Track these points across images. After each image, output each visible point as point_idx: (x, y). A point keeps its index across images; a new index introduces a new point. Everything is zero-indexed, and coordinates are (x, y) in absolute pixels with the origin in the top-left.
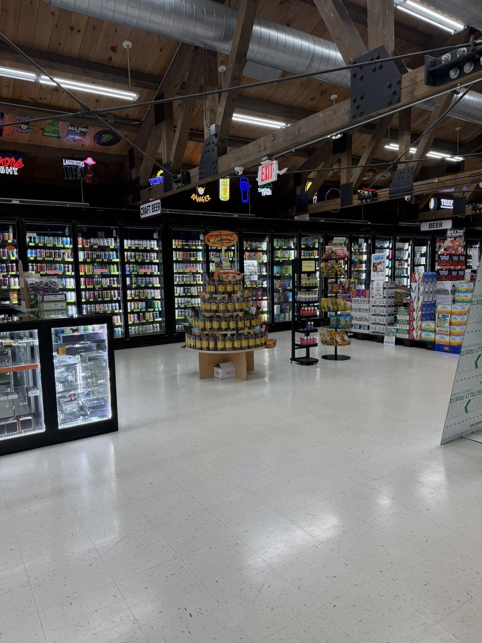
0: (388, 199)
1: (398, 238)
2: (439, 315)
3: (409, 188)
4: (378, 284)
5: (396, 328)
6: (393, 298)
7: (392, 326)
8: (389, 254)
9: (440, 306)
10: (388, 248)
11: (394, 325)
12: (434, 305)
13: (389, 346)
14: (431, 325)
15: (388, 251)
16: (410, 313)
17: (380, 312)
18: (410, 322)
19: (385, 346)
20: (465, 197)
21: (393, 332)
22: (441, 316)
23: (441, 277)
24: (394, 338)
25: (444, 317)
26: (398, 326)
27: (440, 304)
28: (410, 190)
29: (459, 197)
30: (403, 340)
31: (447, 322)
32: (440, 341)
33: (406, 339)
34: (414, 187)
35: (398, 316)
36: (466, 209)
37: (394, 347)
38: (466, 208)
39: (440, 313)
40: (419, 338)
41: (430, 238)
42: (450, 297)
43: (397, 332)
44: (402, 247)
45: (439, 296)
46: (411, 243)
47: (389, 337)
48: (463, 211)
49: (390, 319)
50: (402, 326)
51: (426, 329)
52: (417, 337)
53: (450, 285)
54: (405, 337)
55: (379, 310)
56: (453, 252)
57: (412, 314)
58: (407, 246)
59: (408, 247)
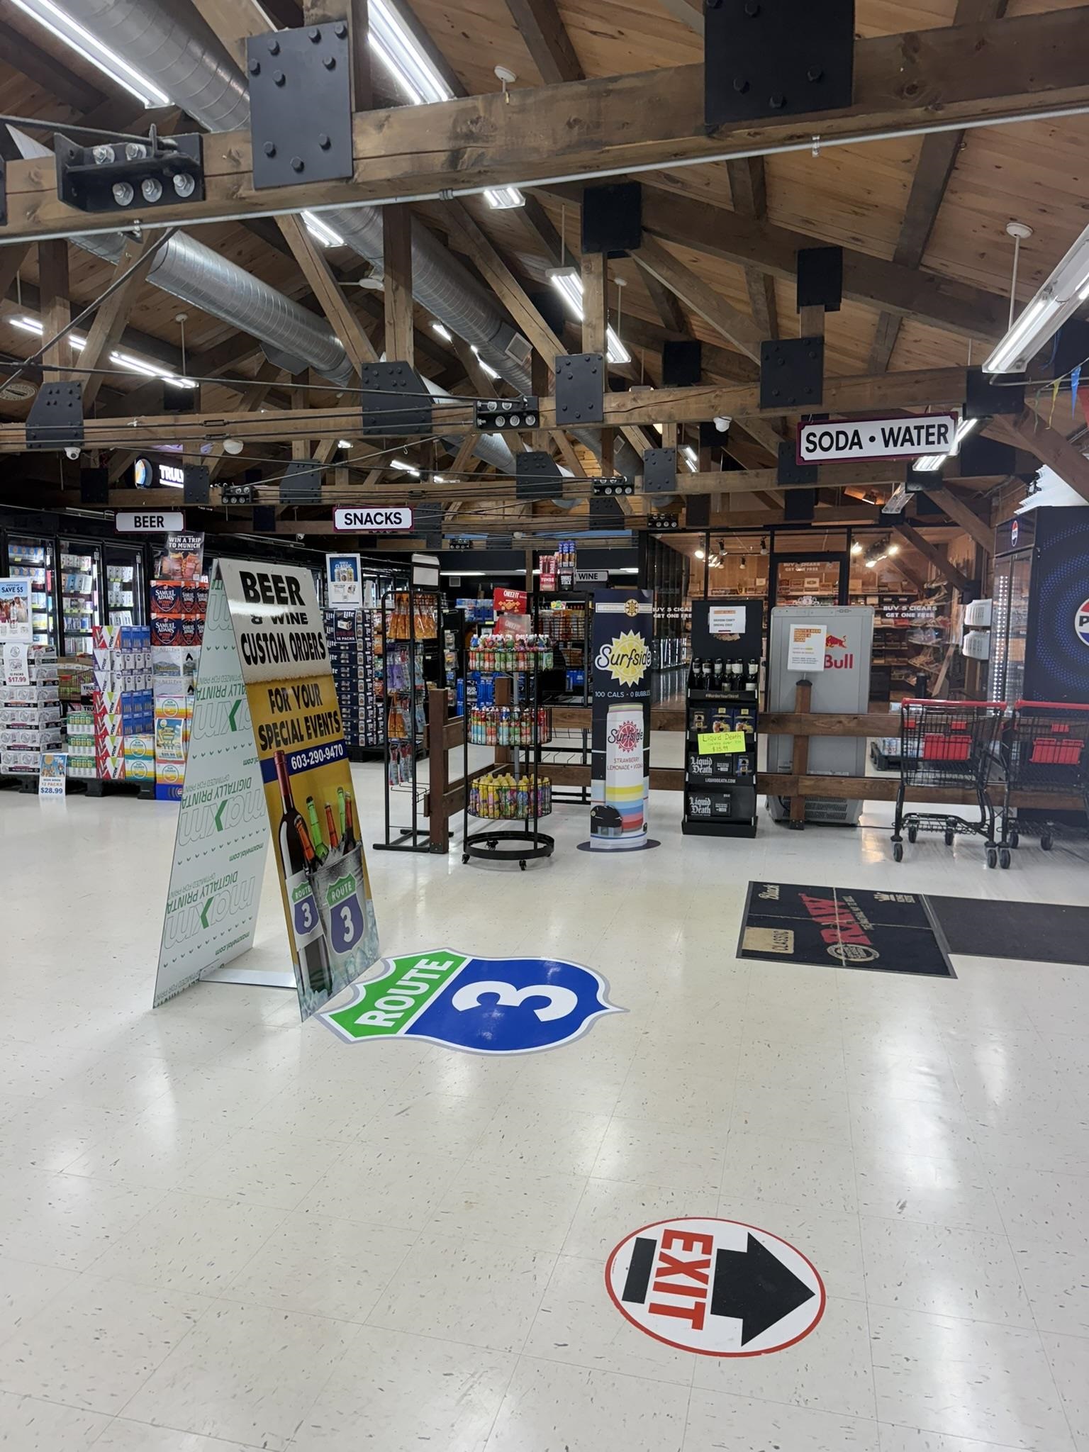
0: (24, 448)
1: (65, 543)
2: (160, 720)
3: (75, 431)
4: (15, 652)
5: (66, 754)
6: (54, 684)
7: (56, 752)
8: (46, 580)
9: (162, 700)
10: (42, 565)
11: (62, 749)
12: (148, 699)
13: (51, 799)
14: (145, 743)
15: (41, 571)
16: (96, 719)
17: (26, 719)
18: (98, 739)
19: (43, 799)
20: (207, 468)
21: (60, 766)
22: (164, 722)
23: (161, 637)
24: (63, 780)
25: (172, 723)
26: (71, 751)
27: (161, 695)
28: (76, 436)
29: (195, 466)
30: (84, 782)
31: (179, 735)
32: (168, 778)
33: (92, 780)
34: (85, 430)
35: (69, 726)
36: (211, 494)
37: (64, 800)
38: (211, 490)
39: (162, 715)
40: (120, 775)
41: (140, 548)
42: (183, 680)
43: (69, 765)
44: (75, 566)
45: (158, 678)
46: (96, 557)
47: (51, 778)
48: (205, 498)
49: (51, 734)
50: (79, 750)
51: (135, 753)
52: (115, 772)
53: (181, 655)
54: (88, 776)
55: (22, 715)
56: (183, 582)
57: (102, 721)
58: (86, 563)
59: (90, 567)
